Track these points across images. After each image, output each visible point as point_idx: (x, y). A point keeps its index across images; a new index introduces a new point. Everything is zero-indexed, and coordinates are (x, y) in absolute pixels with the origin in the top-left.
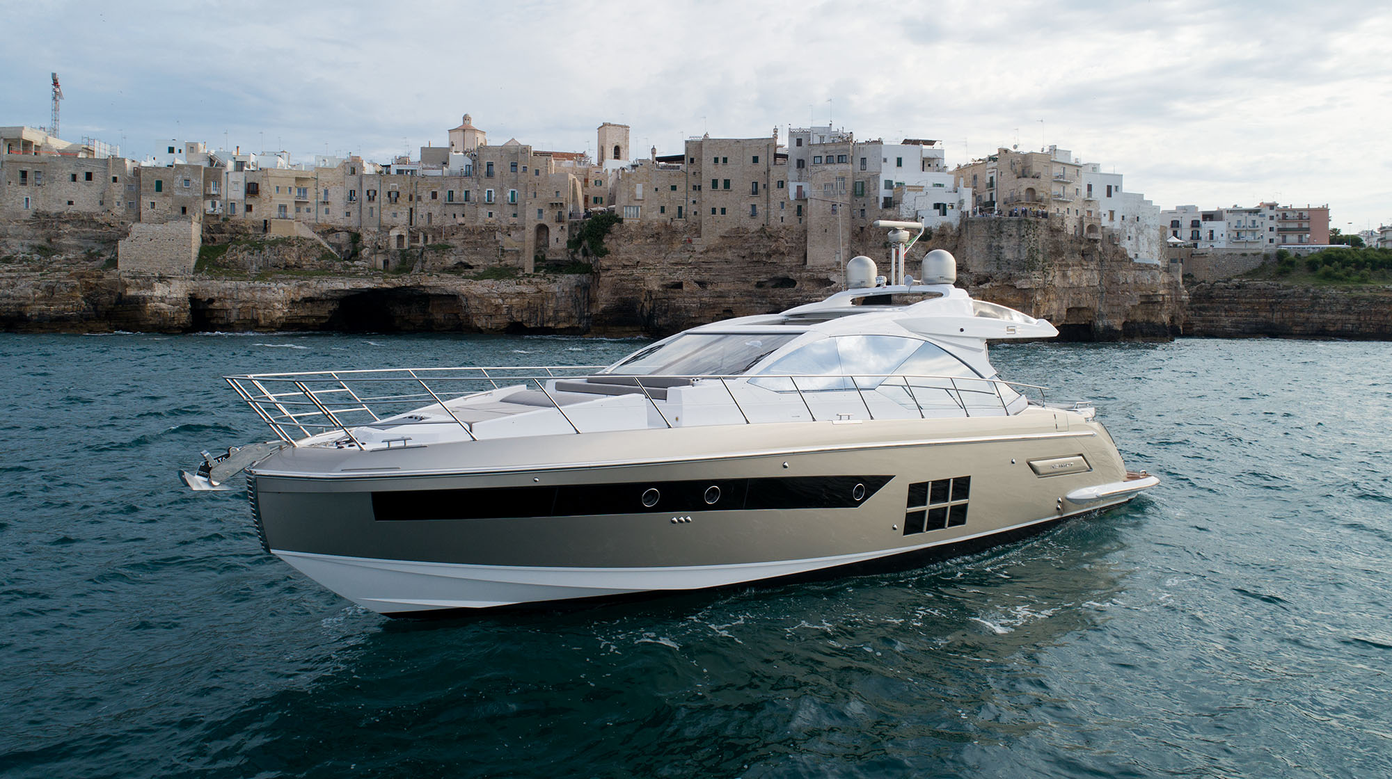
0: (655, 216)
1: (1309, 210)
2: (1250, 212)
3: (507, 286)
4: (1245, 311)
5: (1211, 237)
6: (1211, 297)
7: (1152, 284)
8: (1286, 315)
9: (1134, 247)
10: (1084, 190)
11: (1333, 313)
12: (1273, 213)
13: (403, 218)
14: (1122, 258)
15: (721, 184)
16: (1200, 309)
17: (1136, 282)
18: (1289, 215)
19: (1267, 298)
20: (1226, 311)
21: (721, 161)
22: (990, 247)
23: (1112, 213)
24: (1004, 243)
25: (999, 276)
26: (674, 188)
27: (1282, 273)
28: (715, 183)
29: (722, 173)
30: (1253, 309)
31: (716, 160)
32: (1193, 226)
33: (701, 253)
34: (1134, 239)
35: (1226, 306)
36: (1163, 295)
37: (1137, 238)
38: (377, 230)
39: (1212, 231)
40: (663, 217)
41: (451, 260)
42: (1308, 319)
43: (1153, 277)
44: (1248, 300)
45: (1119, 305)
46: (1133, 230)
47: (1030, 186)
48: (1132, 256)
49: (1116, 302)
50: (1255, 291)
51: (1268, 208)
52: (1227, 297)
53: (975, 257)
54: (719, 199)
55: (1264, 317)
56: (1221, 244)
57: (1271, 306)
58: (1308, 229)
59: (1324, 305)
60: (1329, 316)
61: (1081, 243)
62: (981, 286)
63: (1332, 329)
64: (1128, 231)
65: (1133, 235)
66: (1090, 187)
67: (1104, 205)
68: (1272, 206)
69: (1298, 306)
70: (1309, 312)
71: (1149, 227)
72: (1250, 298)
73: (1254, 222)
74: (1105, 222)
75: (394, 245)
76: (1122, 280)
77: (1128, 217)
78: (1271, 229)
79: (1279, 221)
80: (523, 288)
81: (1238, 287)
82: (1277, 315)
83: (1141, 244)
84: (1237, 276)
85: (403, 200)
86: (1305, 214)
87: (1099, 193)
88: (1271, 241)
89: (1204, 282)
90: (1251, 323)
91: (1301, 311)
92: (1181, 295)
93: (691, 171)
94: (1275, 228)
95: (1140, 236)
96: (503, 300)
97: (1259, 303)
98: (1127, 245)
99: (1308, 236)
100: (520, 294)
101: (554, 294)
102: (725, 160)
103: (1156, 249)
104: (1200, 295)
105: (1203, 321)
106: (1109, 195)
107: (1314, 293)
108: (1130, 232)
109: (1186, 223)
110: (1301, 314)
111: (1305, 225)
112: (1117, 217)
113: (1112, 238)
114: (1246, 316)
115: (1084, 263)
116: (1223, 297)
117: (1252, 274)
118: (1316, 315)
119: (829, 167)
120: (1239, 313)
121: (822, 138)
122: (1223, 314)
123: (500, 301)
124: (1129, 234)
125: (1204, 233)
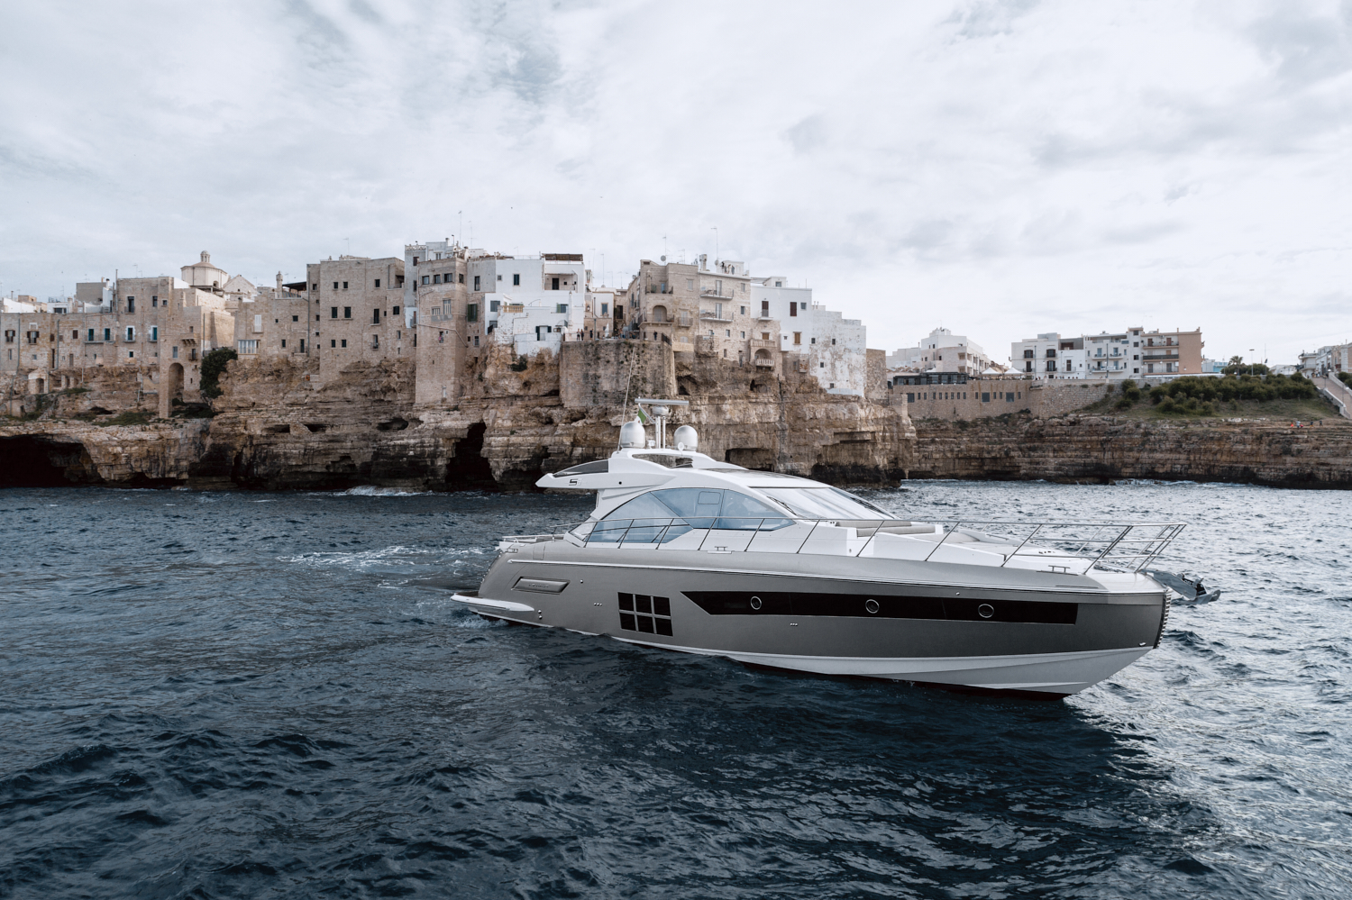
0: (274, 352)
1: (1178, 334)
2: (1117, 338)
3: (132, 433)
4: (1076, 450)
5: (1069, 368)
6: (1042, 436)
7: (850, 419)
8: (1117, 455)
9: (829, 376)
10: (755, 311)
11: (1162, 452)
12: (1137, 339)
13: (43, 360)
14: (812, 388)
15: (341, 313)
16: (1030, 449)
17: (828, 417)
18: (1156, 340)
19: (1098, 435)
20: (1054, 451)
21: (341, 286)
22: (586, 376)
23: (797, 336)
24: (601, 372)
25: (594, 411)
26: (295, 318)
27: (1122, 407)
28: (334, 311)
29: (342, 301)
30: (1085, 448)
31: (336, 285)
32: (1049, 356)
33: (318, 392)
34: (829, 366)
35: (1055, 446)
36: (873, 433)
37: (833, 365)
38: (14, 373)
39: (1069, 362)
40: (284, 352)
41: (85, 405)
42: (1138, 459)
43: (851, 411)
44: (1080, 438)
45: (806, 445)
46: (828, 355)
47: (660, 302)
48: (826, 386)
49: (802, 441)
50: (1088, 428)
51: (1132, 333)
52: (1057, 435)
53: (570, 389)
54: (339, 329)
55: (1096, 458)
56: (1081, 373)
57: (1102, 445)
58: (1176, 357)
59: (1154, 443)
60: (1158, 455)
61: (748, 371)
62: (574, 424)
63: (1161, 471)
64: (820, 356)
65: (827, 361)
66: (765, 305)
67: (784, 328)
68: (1137, 332)
69: (1127, 444)
70: (1139, 451)
71: (850, 351)
72: (1082, 436)
73: (1116, 350)
74: (787, 345)
75: (33, 390)
76: (809, 415)
77: (820, 340)
78: (1136, 357)
79: (1144, 348)
80: (144, 435)
81: (1073, 423)
82: (1108, 455)
83: (838, 372)
84: (1076, 411)
85: (44, 340)
86: (1174, 340)
87: (778, 311)
88: (1136, 371)
89: (1038, 418)
90: (1078, 464)
91: (1131, 450)
92: (905, 432)
93: (313, 299)
94: (1141, 356)
95: (837, 363)
96: (123, 448)
97: (1091, 442)
98: (821, 376)
99: (1177, 364)
100: (141, 441)
101: (176, 440)
102: (346, 285)
103: (860, 377)
104: (1032, 433)
105: (1031, 463)
106: (793, 312)
107: (1145, 428)
108: (823, 358)
110: (1131, 454)
111: (1174, 352)
112: (805, 340)
113: (796, 366)
114: (1076, 456)
115: (752, 395)
116: (1053, 436)
117: (1090, 409)
118: (1145, 455)
119: (436, 288)
120: (1069, 454)
121: (438, 255)
122: (1051, 454)
123: (119, 449)
124: (821, 360)
125: (1060, 364)
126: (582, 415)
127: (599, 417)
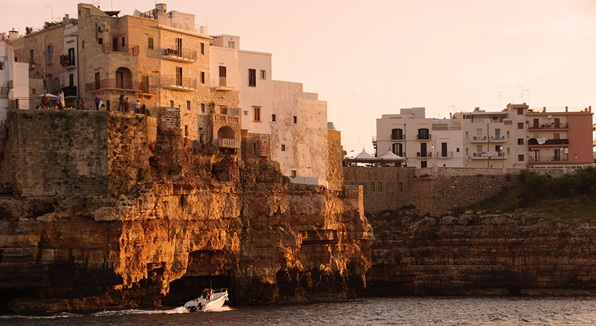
1: (567, 114)
2: (495, 117)
4: (479, 255)
5: (444, 153)
6: (437, 237)
7: (317, 214)
8: (530, 260)
9: (291, 161)
10: (213, 78)
11: (585, 257)
12: (521, 119)
14: (270, 175)
16: (424, 254)
17: (293, 213)
18: (542, 122)
19: (506, 237)
20: (455, 256)
22: (53, 156)
23: (257, 111)
24: (74, 151)
25: (69, 203)
27: (526, 202)
30: (489, 253)
32: (420, 137)
34: (291, 150)
35: (455, 250)
37: (295, 149)
39: (444, 146)
42: (556, 265)
43: (318, 205)
44: (483, 240)
45: (269, 246)
46: (288, 135)
47: (123, 64)
48: (288, 174)
49: (265, 241)
50: (491, 228)
51: (516, 111)
52: (456, 236)
53: (29, 173)
55: (504, 264)
56: (457, 162)
57: (511, 248)
58: (566, 142)
59: (575, 245)
60: (581, 261)
61: (210, 154)
62: (38, 219)
63: (585, 279)
64: (280, 137)
65: (289, 144)
66: (223, 71)
67: (245, 98)
68: (521, 109)
69: (544, 247)
70: (557, 256)
71: (311, 132)
72: (485, 237)
73: (498, 131)
74: (248, 123)
76: (274, 210)
77: (280, 117)
78: (520, 142)
79: (530, 130)
81: (471, 222)
82: (519, 261)
83: (300, 158)
84: (471, 207)
86: (563, 121)
87: (236, 80)
88: (521, 158)
89: (428, 215)
90: (485, 272)
91: (548, 254)
92: (363, 231)
94: (526, 140)
95: (299, 146)
97: (497, 244)
98: (281, 160)
99: (566, 151)
103: (322, 164)
104: (423, 234)
105: (426, 271)
106: (252, 82)
107: (562, 228)
108: (285, 139)
109: (411, 133)
110: (548, 259)
111: (563, 136)
112: (265, 115)
113: (254, 146)
114: (480, 263)
115: (216, 184)
116: (451, 237)
117: (489, 204)
118: (565, 260)
120: (472, 259)
122: (451, 260)
124: (282, 142)
125: (433, 148)
126: (49, 207)
127: (74, 209)
